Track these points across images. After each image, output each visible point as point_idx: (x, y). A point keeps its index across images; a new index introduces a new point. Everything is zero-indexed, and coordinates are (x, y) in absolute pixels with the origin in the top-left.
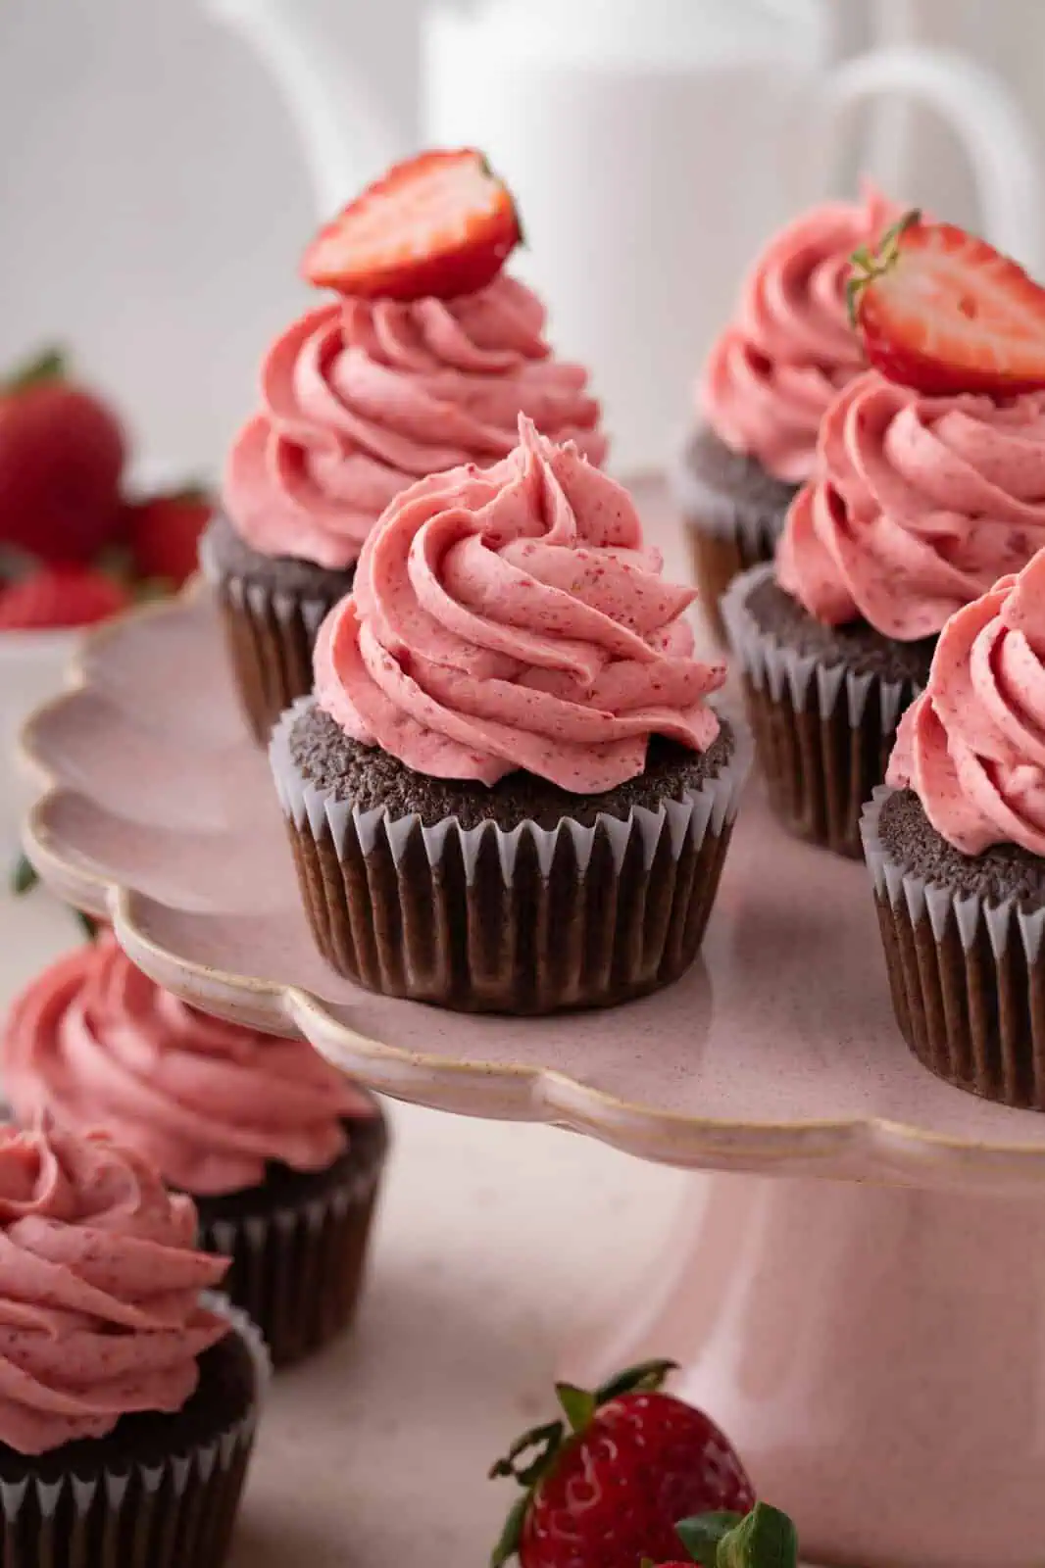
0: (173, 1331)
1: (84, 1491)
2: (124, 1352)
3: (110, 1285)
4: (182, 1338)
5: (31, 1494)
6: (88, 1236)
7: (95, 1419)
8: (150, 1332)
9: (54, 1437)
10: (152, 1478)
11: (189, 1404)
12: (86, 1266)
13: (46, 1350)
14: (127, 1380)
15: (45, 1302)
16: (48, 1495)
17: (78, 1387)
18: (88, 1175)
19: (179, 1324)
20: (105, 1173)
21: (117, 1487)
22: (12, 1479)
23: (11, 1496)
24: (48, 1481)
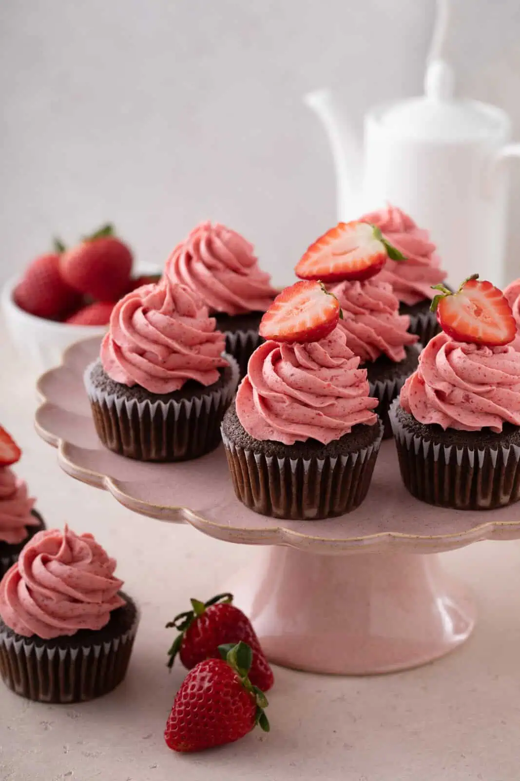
0: (98, 603)
1: (62, 653)
2: (79, 608)
3: (75, 587)
4: (100, 606)
5: (45, 652)
6: (71, 569)
7: (69, 630)
8: (89, 603)
9: (55, 634)
10: (86, 651)
11: (105, 628)
12: (67, 580)
13: (52, 605)
14: (79, 617)
15: (54, 590)
16: (51, 653)
17: (63, 618)
18: (77, 549)
19: (100, 602)
20: (82, 549)
21: (74, 653)
22: (39, 646)
23: (39, 651)
24: (51, 648)
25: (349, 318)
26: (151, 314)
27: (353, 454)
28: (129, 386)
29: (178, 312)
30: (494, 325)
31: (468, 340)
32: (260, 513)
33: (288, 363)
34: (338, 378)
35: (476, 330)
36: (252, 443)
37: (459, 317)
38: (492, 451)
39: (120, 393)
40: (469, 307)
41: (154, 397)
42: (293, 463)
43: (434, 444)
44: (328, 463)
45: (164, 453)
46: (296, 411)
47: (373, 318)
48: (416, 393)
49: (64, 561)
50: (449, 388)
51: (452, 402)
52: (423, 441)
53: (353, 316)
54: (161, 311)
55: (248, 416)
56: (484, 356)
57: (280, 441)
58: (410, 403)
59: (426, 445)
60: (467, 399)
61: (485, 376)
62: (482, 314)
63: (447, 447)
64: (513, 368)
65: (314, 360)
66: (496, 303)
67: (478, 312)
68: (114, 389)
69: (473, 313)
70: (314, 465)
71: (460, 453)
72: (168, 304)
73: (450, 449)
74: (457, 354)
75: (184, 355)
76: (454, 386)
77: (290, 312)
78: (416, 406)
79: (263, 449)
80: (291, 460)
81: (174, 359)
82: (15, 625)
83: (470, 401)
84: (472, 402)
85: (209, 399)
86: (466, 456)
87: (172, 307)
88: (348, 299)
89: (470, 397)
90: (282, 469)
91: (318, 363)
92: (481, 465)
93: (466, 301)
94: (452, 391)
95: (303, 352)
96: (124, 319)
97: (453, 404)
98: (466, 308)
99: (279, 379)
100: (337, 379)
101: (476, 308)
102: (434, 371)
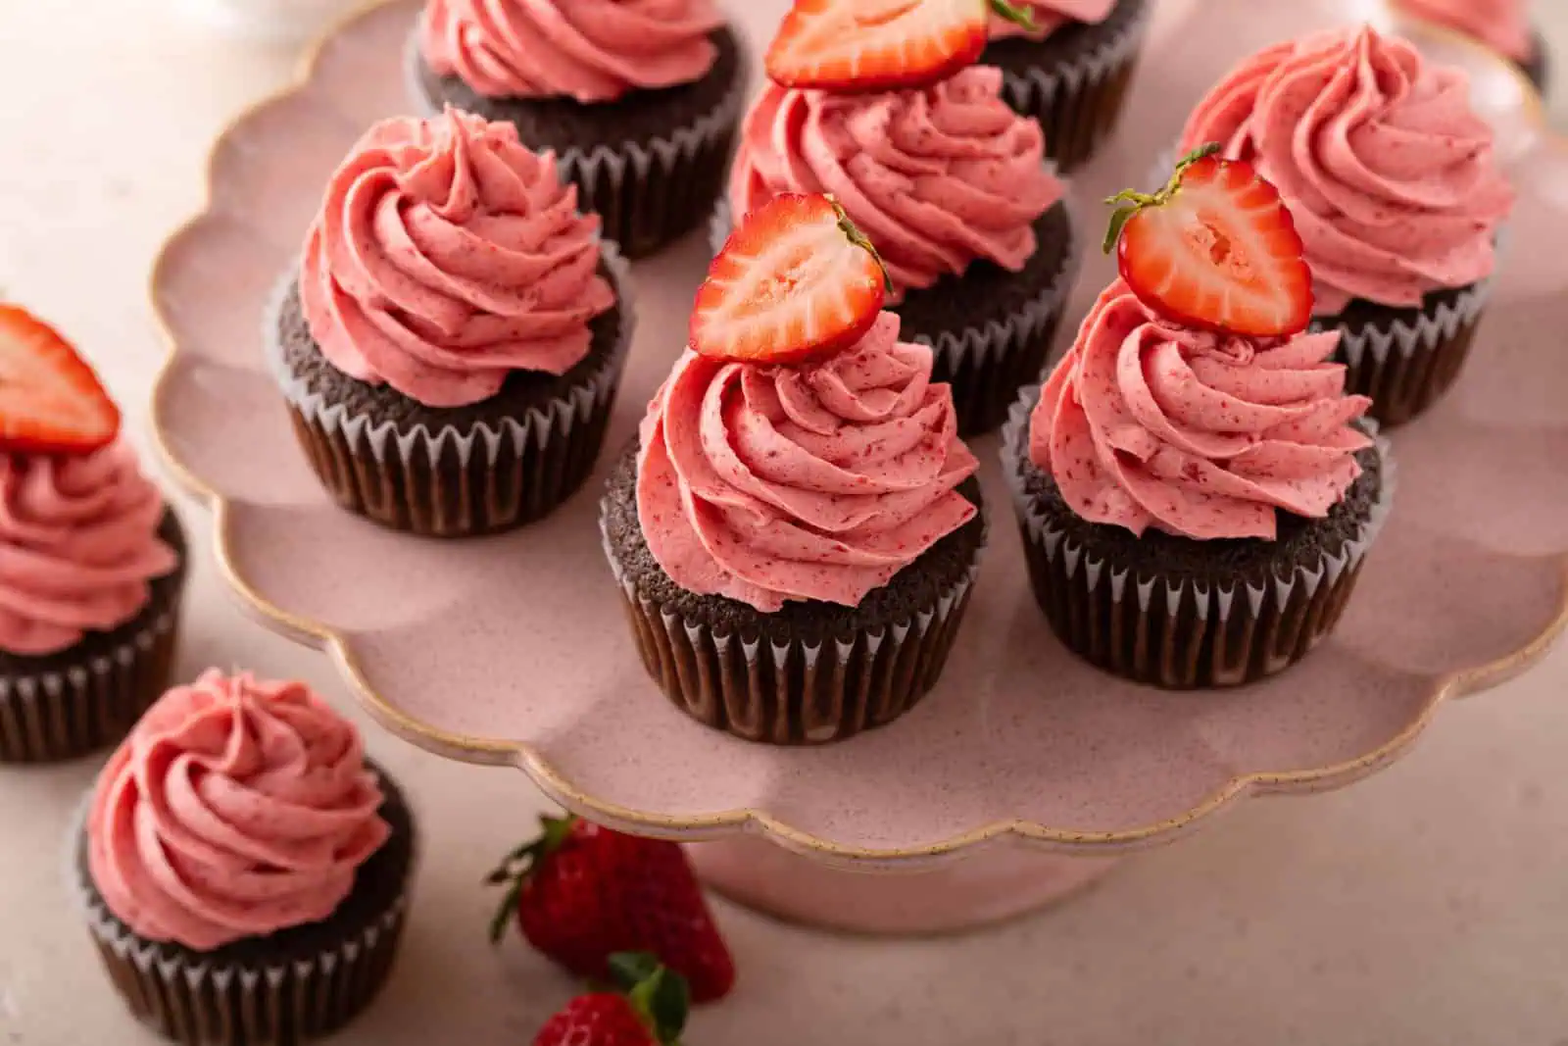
1: (248, 980)
2: (280, 884)
3: (270, 837)
5: (208, 977)
14: (287, 902)
15: (221, 847)
16: (221, 980)
17: (246, 905)
20: (280, 741)
21: (275, 976)
22: (194, 964)
23: (194, 976)
24: (221, 968)
25: (899, 189)
26: (420, 212)
27: (920, 614)
28: (374, 383)
29: (486, 204)
30: (1257, 284)
31: (1195, 325)
32: (700, 720)
33: (763, 418)
34: (885, 444)
35: (1215, 301)
36: (678, 596)
37: (1174, 271)
38: (1251, 589)
39: (354, 400)
40: (1196, 238)
41: (436, 417)
42: (780, 654)
43: (1112, 572)
44: (860, 648)
45: (465, 523)
46: (783, 539)
47: (957, 183)
48: (1068, 439)
49: (241, 777)
50: (1149, 447)
51: (1155, 474)
52: (1087, 559)
53: (908, 184)
54: (444, 210)
55: (668, 532)
56: (1233, 366)
57: (748, 601)
58: (1055, 468)
59: (1093, 570)
60: (1194, 472)
61: (1237, 421)
62: (1229, 256)
63: (1144, 581)
64: (1302, 386)
65: (823, 407)
66: (1264, 225)
67: (1220, 251)
68: (338, 386)
69: (1206, 255)
70: (828, 656)
71: (1174, 597)
72: (462, 193)
73: (1150, 585)
74: (1168, 359)
75: (503, 318)
76: (1162, 440)
77: (762, 290)
78: (1069, 475)
79: (706, 614)
80: (774, 647)
81: (479, 329)
82: (134, 913)
83: (1201, 477)
84: (1205, 480)
85: (567, 411)
86: (1188, 602)
87: (471, 193)
88: (896, 145)
89: (1200, 469)
90: (751, 661)
91: (835, 415)
92: (1224, 615)
93: (1190, 220)
94: (1157, 452)
95: (796, 392)
96: (354, 228)
97: (1159, 478)
98: (1190, 240)
99: (742, 467)
100: (879, 449)
101: (1213, 241)
102: (1110, 397)
